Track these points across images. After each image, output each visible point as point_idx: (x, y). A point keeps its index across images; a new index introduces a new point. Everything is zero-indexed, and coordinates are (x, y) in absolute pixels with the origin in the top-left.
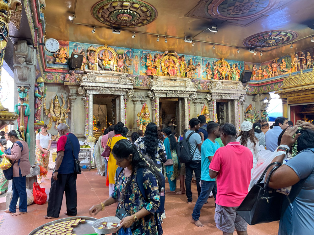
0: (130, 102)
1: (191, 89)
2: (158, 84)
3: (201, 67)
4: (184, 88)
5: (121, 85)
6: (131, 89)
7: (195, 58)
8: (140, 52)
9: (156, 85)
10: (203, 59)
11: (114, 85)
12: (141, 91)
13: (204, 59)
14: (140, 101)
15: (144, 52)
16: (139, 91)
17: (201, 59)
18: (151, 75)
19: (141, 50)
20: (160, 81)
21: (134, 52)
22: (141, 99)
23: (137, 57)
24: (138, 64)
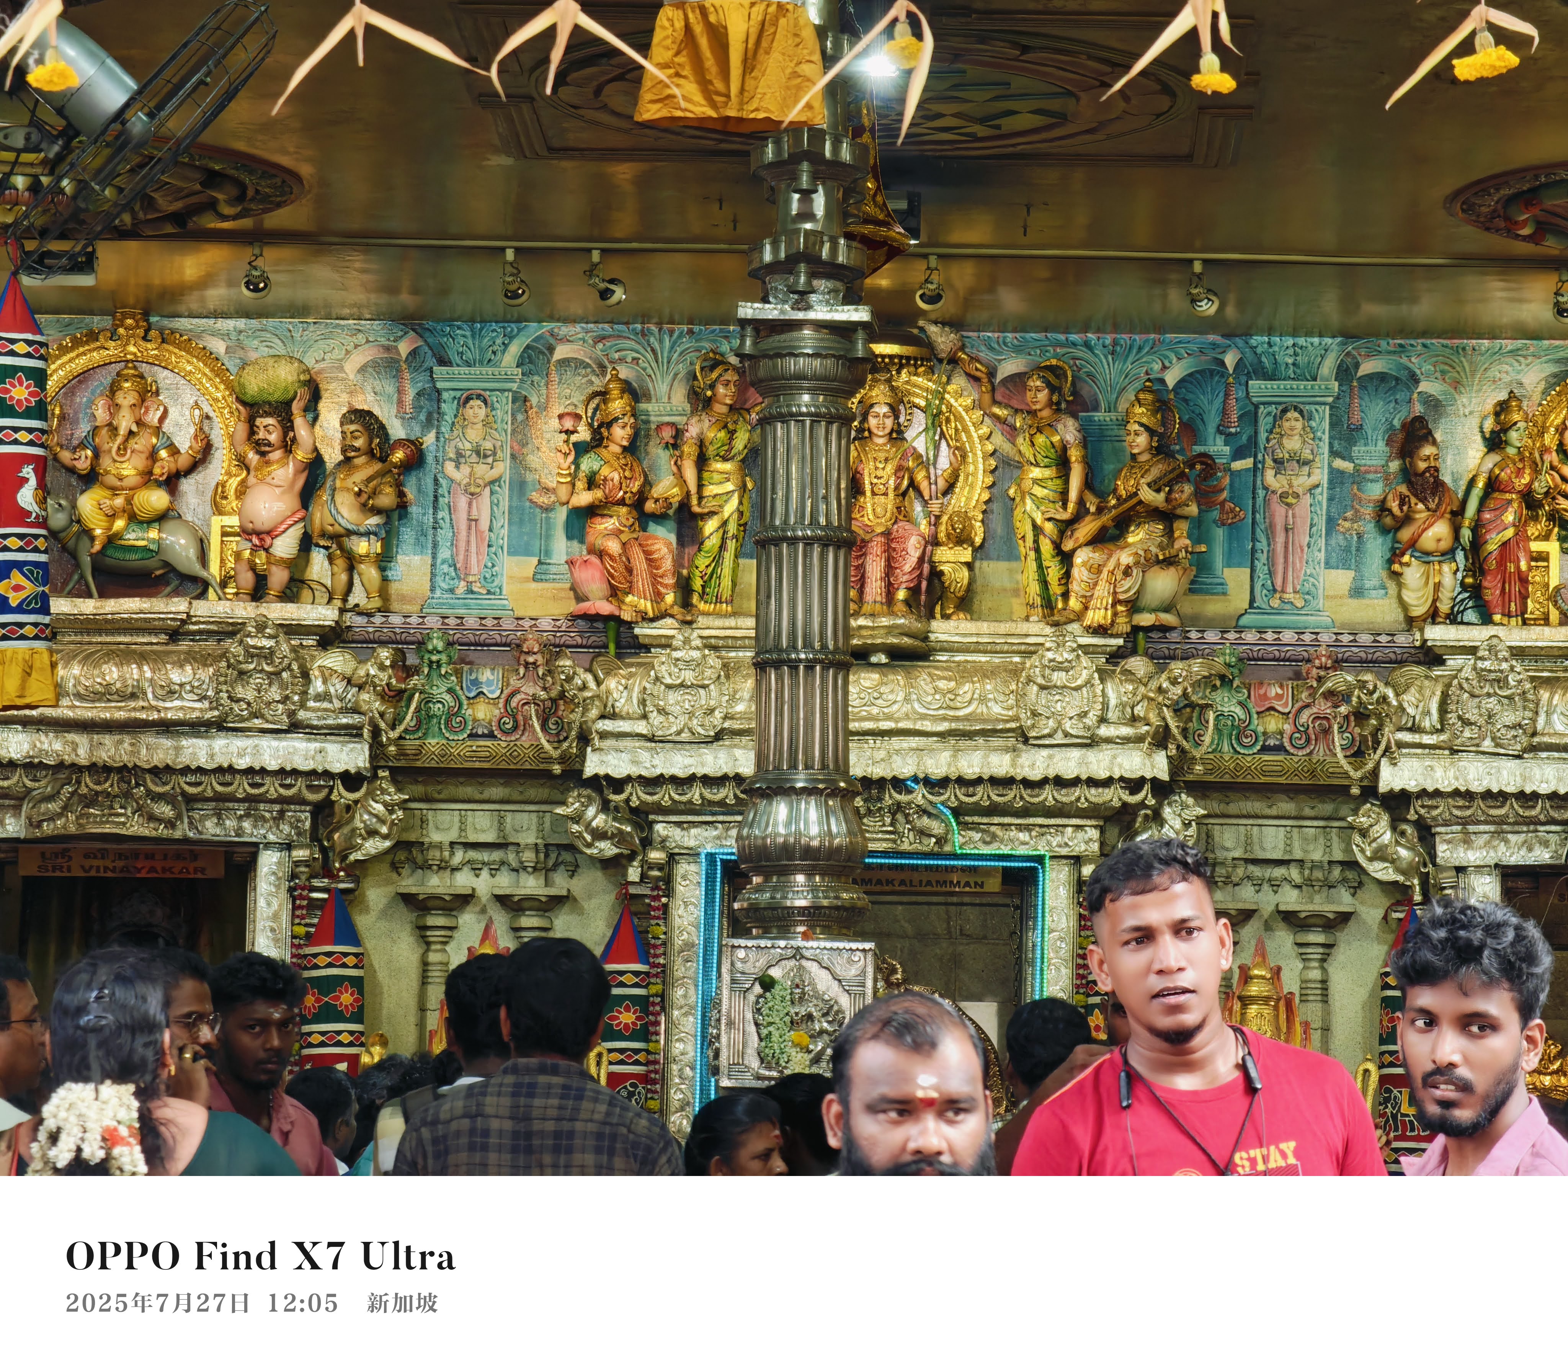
0: (384, 914)
1: (1092, 755)
2: (662, 711)
3: (1320, 475)
4: (996, 742)
5: (238, 743)
6: (351, 780)
7: (1230, 360)
8: (515, 349)
9: (641, 727)
10: (1344, 373)
11: (166, 743)
12: (497, 792)
13: (1368, 367)
14: (503, 900)
15: (561, 352)
16: (468, 791)
17: (1328, 367)
18: (605, 608)
19: (534, 330)
20: (688, 676)
21: (443, 361)
22: (504, 883)
23: (476, 410)
24: (492, 493)
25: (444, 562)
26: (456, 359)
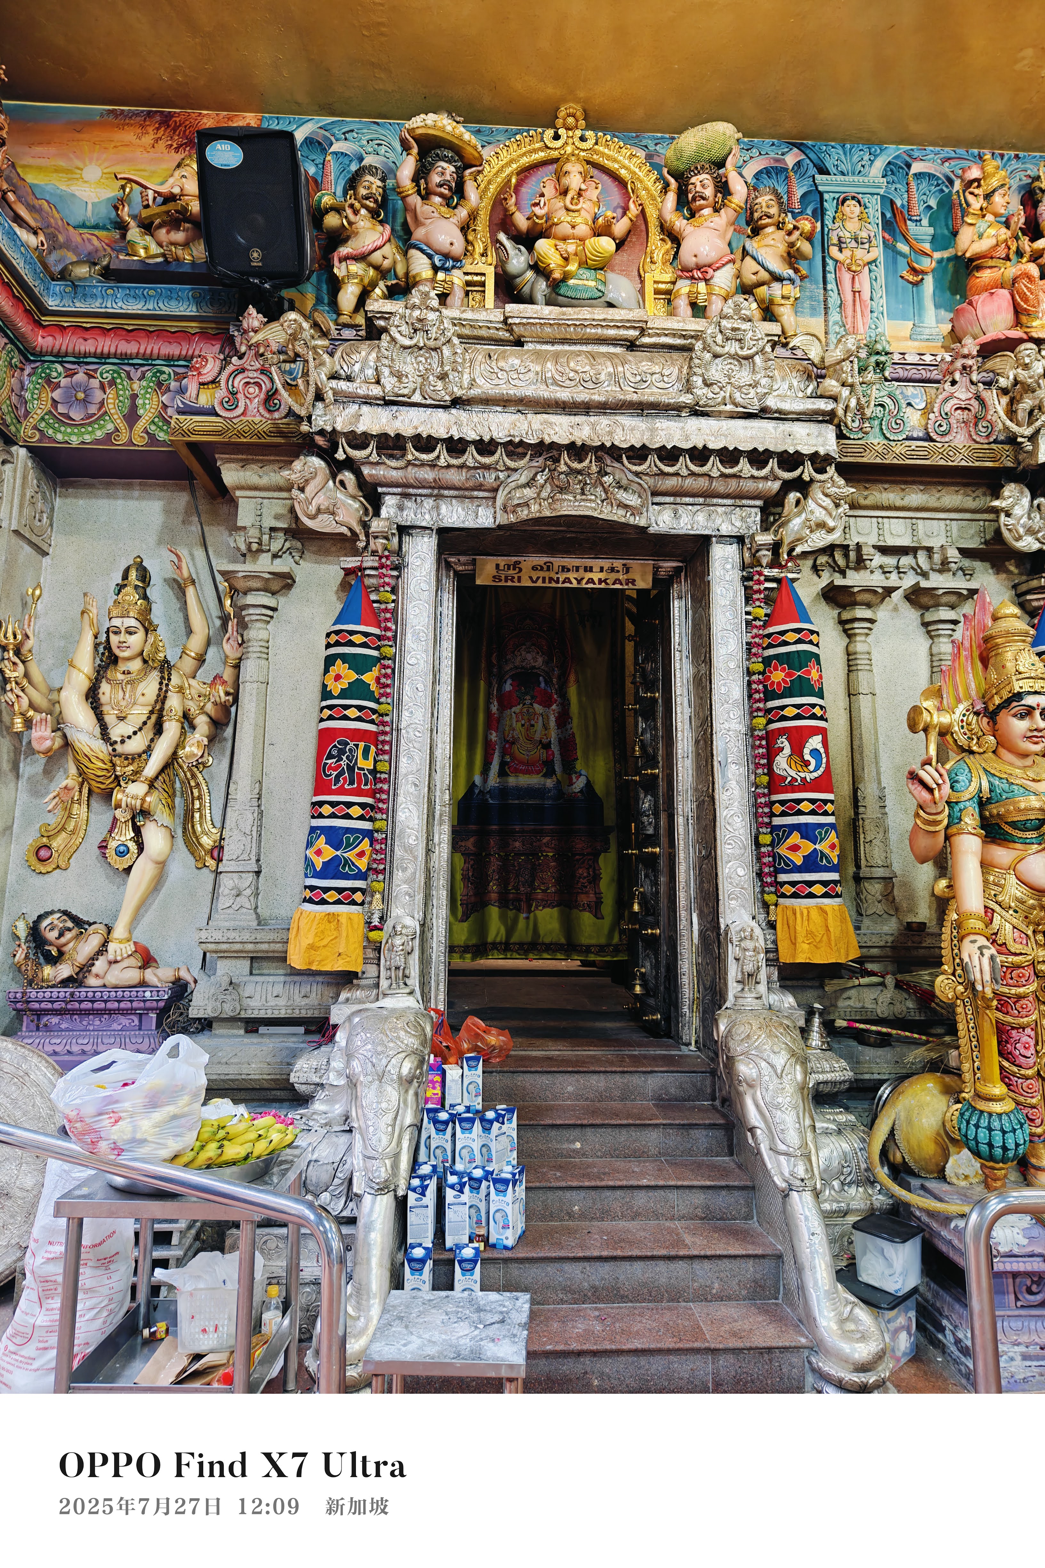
5: (711, 425)
8: (880, 164)
11: (644, 424)
14: (913, 594)
18: (1014, 336)
19: (892, 151)
21: (823, 171)
22: (913, 580)
24: (870, 271)
25: (836, 323)
26: (833, 170)
